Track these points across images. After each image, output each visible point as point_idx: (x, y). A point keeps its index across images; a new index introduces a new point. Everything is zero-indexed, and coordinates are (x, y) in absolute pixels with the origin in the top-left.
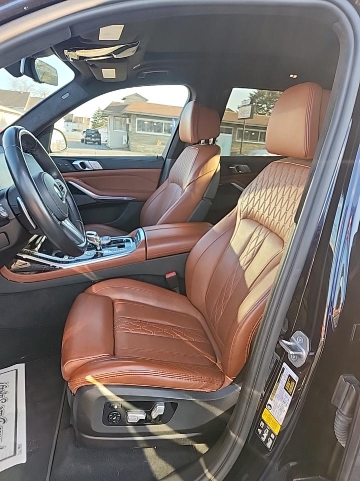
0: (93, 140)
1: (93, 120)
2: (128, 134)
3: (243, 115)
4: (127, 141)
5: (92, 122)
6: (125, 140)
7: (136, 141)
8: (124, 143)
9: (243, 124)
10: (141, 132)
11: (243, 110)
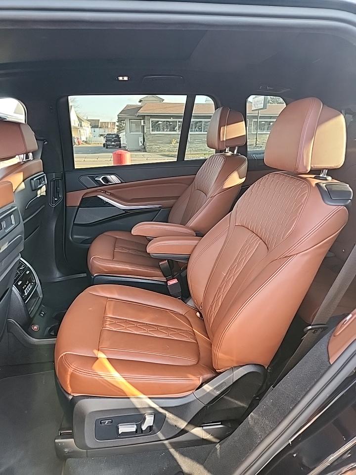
0: (113, 143)
1: (117, 124)
2: (144, 135)
3: (256, 106)
4: (142, 142)
5: (117, 126)
6: (141, 142)
7: (152, 141)
8: (141, 144)
9: (257, 115)
10: (156, 132)
11: (256, 101)
